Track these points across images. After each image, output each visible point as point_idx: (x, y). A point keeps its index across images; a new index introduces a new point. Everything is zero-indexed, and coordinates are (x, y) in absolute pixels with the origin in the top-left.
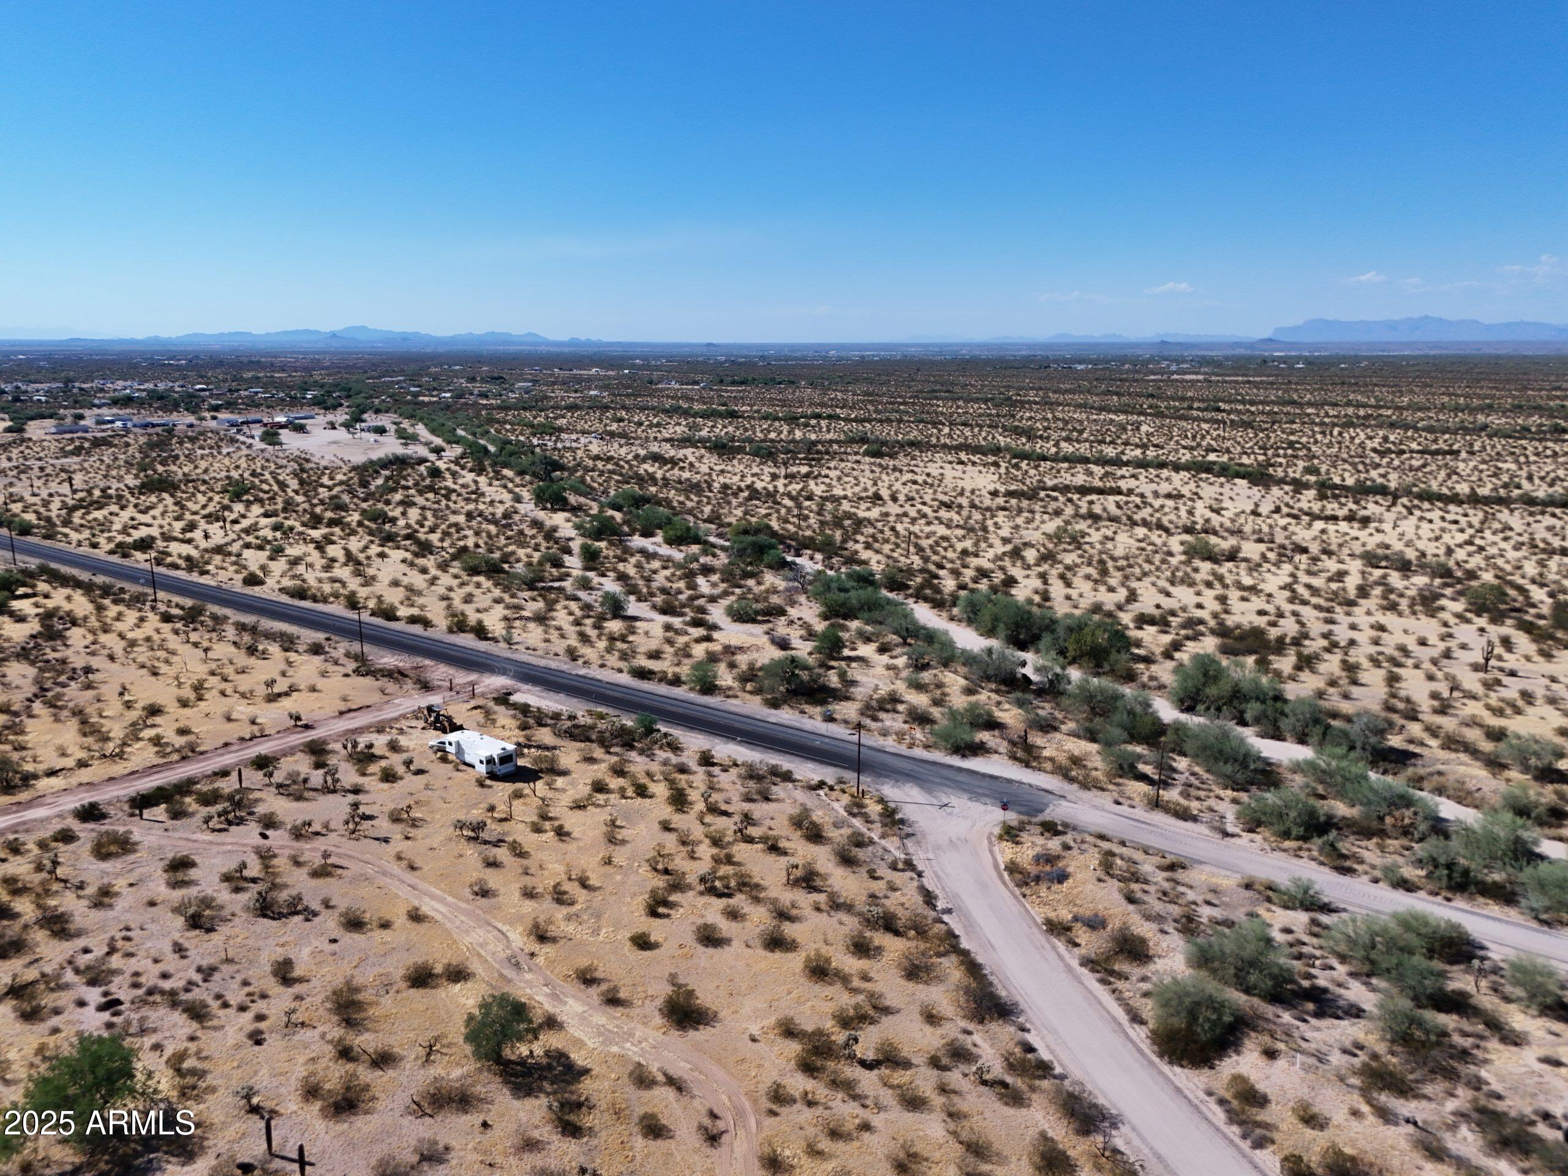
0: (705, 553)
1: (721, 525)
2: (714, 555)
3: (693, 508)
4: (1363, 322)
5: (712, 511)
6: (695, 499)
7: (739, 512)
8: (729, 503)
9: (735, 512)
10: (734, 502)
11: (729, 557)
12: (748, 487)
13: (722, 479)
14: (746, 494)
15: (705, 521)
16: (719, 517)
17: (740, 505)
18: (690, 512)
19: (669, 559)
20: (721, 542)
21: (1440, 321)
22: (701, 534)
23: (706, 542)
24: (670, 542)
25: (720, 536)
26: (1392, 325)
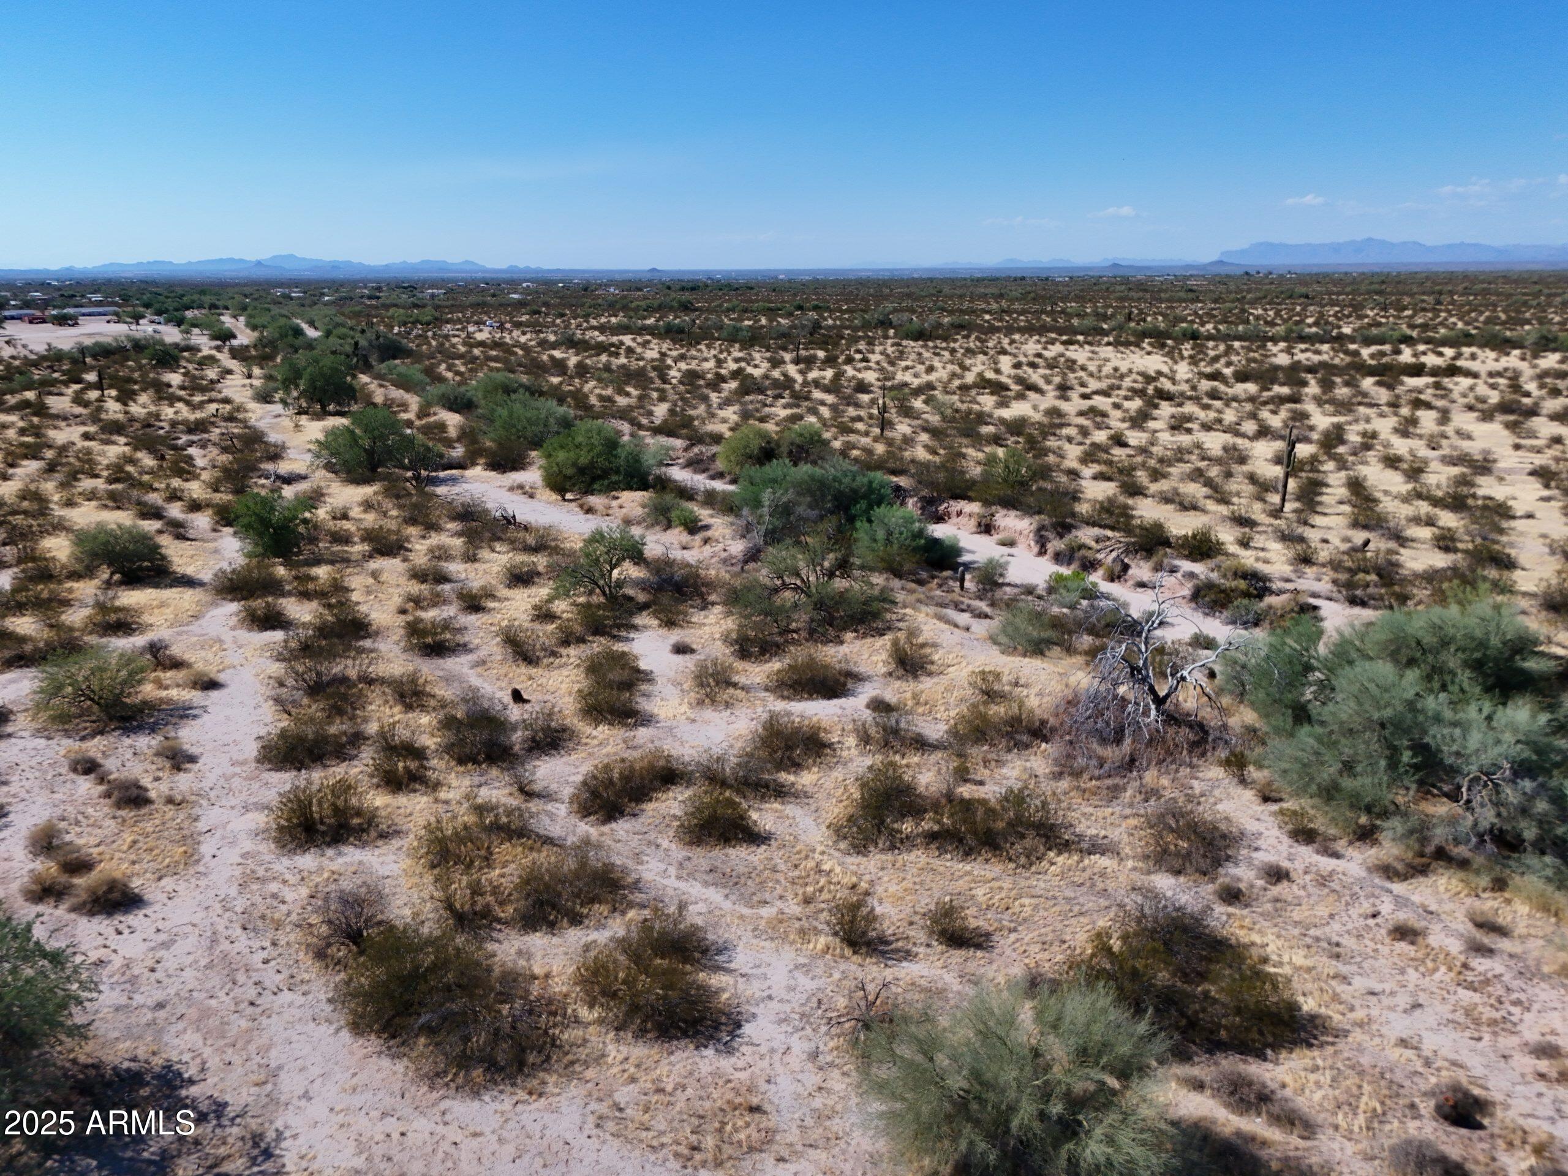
0: (662, 517)
1: (696, 439)
2: (693, 527)
3: (630, 408)
4: (1309, 245)
5: (672, 412)
6: (634, 392)
7: (731, 414)
8: (705, 399)
9: (722, 413)
10: (714, 396)
11: (745, 532)
12: (736, 374)
13: (683, 366)
14: (734, 385)
15: (657, 431)
16: (687, 423)
17: (726, 403)
18: (624, 414)
19: (544, 543)
20: (700, 481)
21: (1382, 243)
22: (648, 460)
23: (663, 485)
24: (559, 484)
25: (696, 464)
26: (1336, 248)
